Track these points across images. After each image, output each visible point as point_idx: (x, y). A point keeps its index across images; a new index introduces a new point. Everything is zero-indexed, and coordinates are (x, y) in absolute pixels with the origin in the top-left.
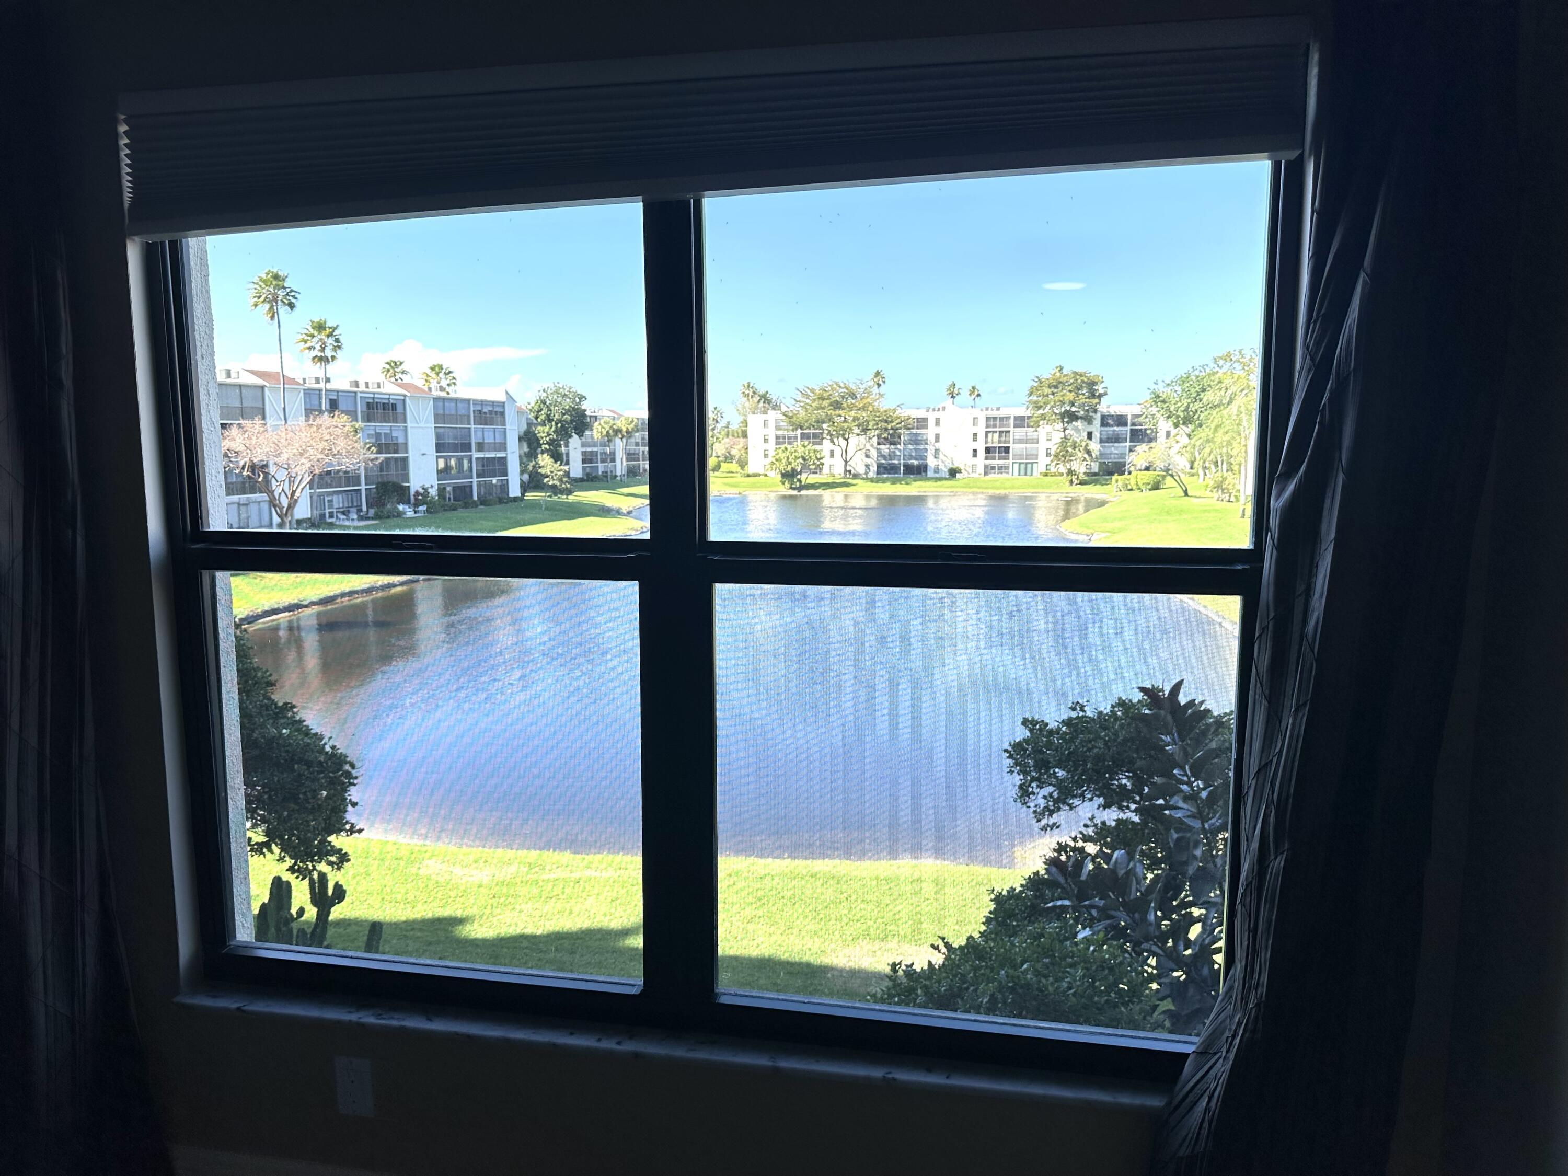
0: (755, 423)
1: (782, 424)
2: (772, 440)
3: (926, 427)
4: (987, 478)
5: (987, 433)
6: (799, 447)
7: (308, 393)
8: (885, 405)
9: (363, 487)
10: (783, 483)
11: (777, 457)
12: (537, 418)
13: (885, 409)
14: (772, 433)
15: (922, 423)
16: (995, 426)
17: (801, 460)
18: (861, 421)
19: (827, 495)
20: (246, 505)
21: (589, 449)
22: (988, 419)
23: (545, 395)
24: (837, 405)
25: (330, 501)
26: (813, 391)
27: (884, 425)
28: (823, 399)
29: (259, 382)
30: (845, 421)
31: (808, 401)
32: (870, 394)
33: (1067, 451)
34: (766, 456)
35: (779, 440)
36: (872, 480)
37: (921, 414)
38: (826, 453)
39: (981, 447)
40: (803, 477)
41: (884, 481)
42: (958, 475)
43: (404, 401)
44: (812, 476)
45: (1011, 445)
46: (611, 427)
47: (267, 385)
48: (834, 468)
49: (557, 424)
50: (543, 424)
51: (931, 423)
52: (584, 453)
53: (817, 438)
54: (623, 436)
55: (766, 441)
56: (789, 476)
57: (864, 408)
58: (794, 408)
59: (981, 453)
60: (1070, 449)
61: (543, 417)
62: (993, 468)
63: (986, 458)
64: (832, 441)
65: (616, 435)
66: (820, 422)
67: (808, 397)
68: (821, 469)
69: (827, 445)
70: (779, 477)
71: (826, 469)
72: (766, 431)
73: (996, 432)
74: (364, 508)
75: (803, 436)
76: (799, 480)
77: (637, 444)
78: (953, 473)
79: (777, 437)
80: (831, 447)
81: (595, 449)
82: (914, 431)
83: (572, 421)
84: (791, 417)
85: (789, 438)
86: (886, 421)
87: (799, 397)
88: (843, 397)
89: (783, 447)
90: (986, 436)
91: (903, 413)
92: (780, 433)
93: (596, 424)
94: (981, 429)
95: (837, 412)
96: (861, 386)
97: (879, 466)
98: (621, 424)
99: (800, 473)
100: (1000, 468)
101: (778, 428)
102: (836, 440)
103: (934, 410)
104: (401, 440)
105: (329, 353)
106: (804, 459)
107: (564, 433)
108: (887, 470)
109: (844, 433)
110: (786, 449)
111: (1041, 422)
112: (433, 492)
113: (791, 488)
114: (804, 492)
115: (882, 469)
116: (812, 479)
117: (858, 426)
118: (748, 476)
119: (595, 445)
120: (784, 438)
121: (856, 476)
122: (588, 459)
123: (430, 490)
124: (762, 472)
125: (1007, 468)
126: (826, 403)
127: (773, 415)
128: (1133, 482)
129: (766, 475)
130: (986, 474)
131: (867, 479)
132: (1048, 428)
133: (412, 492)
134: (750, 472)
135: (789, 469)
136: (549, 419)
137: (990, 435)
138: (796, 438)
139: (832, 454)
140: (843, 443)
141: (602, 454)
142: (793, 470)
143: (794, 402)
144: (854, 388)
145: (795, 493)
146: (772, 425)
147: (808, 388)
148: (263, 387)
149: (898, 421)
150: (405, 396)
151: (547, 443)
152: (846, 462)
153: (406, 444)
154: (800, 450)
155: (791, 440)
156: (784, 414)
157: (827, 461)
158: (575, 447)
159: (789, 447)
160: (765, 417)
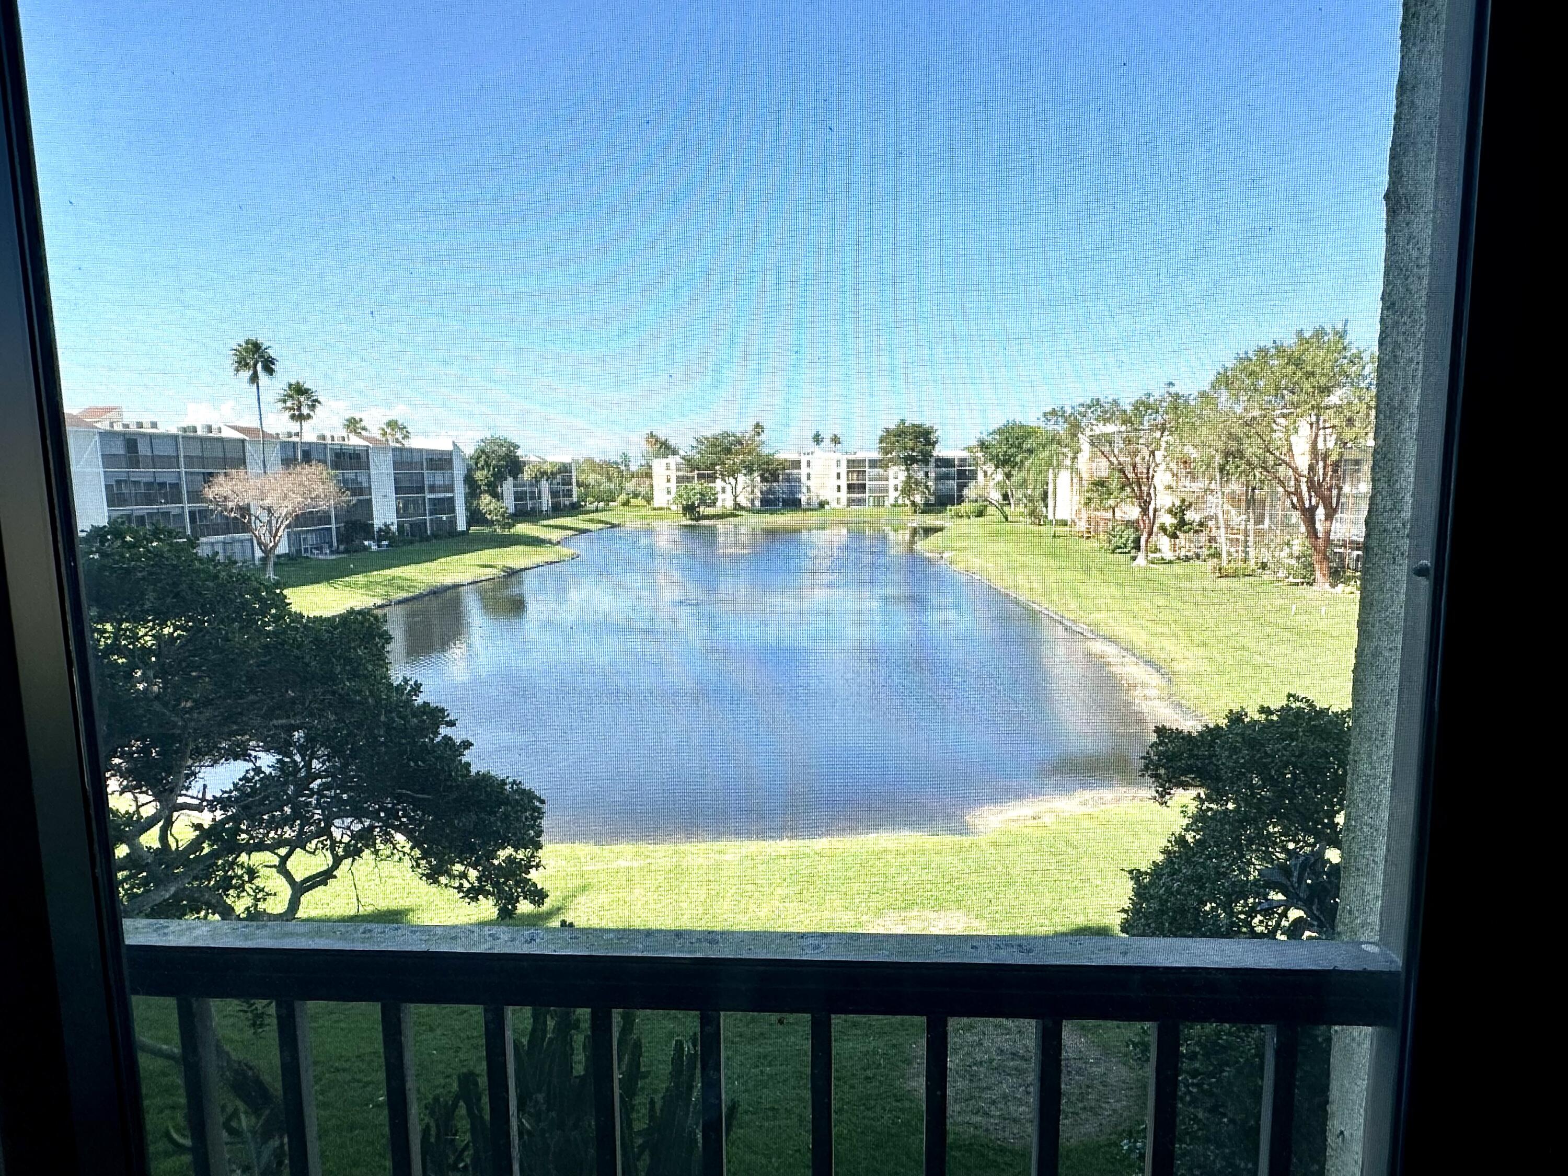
0: (659, 466)
1: (681, 466)
2: (674, 479)
3: (799, 468)
4: (849, 509)
5: (848, 472)
6: (697, 485)
7: (284, 445)
8: (766, 451)
9: (333, 526)
10: (684, 515)
11: (680, 493)
12: (476, 464)
13: (766, 454)
14: (673, 474)
15: (797, 464)
16: (854, 467)
17: (699, 496)
18: (748, 463)
19: (720, 525)
20: (231, 543)
21: (520, 489)
22: (848, 461)
23: (483, 444)
24: (728, 451)
25: (305, 539)
26: (706, 439)
27: (766, 466)
28: (716, 446)
29: (240, 436)
30: (734, 464)
31: (703, 447)
32: (753, 441)
33: (911, 487)
34: (669, 492)
35: (680, 480)
36: (758, 512)
37: (795, 457)
38: (719, 489)
39: (844, 483)
40: (702, 509)
41: (768, 513)
42: (827, 507)
43: (367, 451)
44: (708, 509)
45: (867, 482)
46: (538, 470)
47: (247, 438)
48: (725, 501)
49: (493, 468)
50: (483, 468)
51: (803, 464)
52: (516, 492)
53: (712, 478)
54: (549, 478)
55: (668, 481)
56: (689, 509)
57: (750, 453)
58: (691, 453)
59: (844, 488)
60: (913, 485)
61: (482, 463)
62: (853, 501)
63: (849, 493)
64: (724, 480)
65: (542, 476)
66: (713, 464)
67: (702, 443)
68: (715, 503)
69: (719, 484)
70: (681, 510)
71: (719, 504)
72: (668, 473)
73: (855, 472)
74: (335, 544)
75: (700, 476)
76: (698, 512)
77: (558, 484)
78: (822, 505)
79: (678, 477)
80: (723, 484)
81: (525, 489)
82: (790, 471)
83: (507, 466)
84: (689, 461)
85: (687, 478)
86: (768, 464)
87: (695, 444)
88: (732, 444)
89: (683, 485)
90: (848, 475)
91: (781, 456)
92: (681, 474)
93: (526, 468)
94: (843, 470)
95: (729, 456)
96: (746, 434)
97: (762, 500)
98: (547, 468)
99: (698, 506)
100: (859, 501)
101: (678, 470)
102: (727, 479)
103: (805, 454)
104: (365, 485)
105: (305, 411)
106: (702, 494)
107: (499, 477)
108: (769, 503)
109: (733, 473)
110: (687, 487)
111: (890, 465)
112: (394, 528)
113: (691, 519)
114: (701, 522)
115: (764, 502)
116: (709, 511)
117: (745, 468)
118: (655, 509)
119: (524, 486)
120: (683, 477)
121: (743, 508)
122: (519, 497)
123: (392, 527)
124: (665, 506)
125: (865, 501)
126: (718, 449)
127: (673, 460)
128: (963, 511)
129: (669, 509)
130: (848, 506)
131: (752, 511)
132: (896, 468)
133: (376, 528)
134: (656, 506)
135: (690, 503)
136: (487, 464)
137: (850, 474)
138: (693, 477)
139: (724, 490)
140: (732, 481)
141: (530, 493)
142: (693, 504)
143: (692, 448)
144: (741, 436)
145: (694, 523)
146: (673, 466)
147: (703, 436)
148: (243, 441)
149: (777, 463)
150: (368, 447)
151: (486, 485)
152: (736, 497)
153: (370, 488)
154: (698, 487)
155: (689, 479)
156: (683, 458)
157: (720, 496)
158: (508, 488)
159: (688, 485)
160: (665, 461)
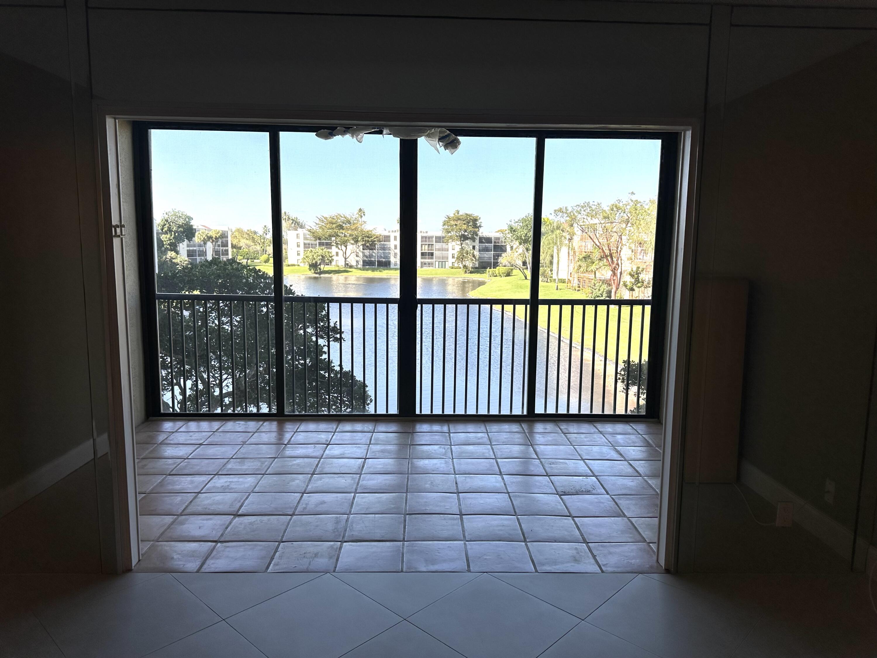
0: (291, 235)
1: (308, 236)
2: (302, 245)
3: (389, 241)
4: (422, 269)
6: (320, 250)
8: (367, 228)
10: (310, 270)
11: (307, 255)
12: (162, 229)
13: (367, 230)
14: (302, 241)
15: (387, 238)
16: (426, 241)
17: (321, 257)
18: (354, 236)
21: (191, 249)
22: (422, 237)
23: (167, 216)
24: (341, 227)
26: (326, 218)
27: (367, 239)
28: (333, 224)
30: (345, 236)
31: (323, 224)
32: (358, 221)
33: (464, 256)
34: (298, 254)
35: (306, 246)
36: (360, 269)
37: (386, 233)
38: (334, 253)
39: (418, 252)
40: (322, 267)
41: (367, 270)
44: (326, 266)
45: (434, 252)
46: (206, 235)
48: (339, 262)
49: (175, 234)
50: (166, 233)
51: (392, 238)
52: (188, 251)
53: (329, 245)
54: (213, 241)
55: (298, 246)
56: (314, 266)
57: (356, 229)
58: (315, 228)
59: (419, 255)
60: (465, 255)
61: (166, 229)
62: (425, 264)
63: (422, 258)
64: (337, 247)
65: (209, 240)
66: (330, 236)
67: (323, 221)
68: (331, 262)
69: (334, 250)
70: (308, 267)
71: (334, 263)
72: (298, 241)
73: (426, 244)
75: (321, 244)
76: (320, 269)
77: (219, 246)
79: (305, 244)
80: (337, 250)
81: (195, 248)
82: (382, 243)
83: (184, 232)
84: (313, 233)
85: (312, 244)
86: (368, 237)
87: (318, 222)
88: (343, 223)
89: (310, 249)
90: (422, 247)
91: (377, 232)
92: (306, 242)
93: (197, 234)
94: (419, 243)
95: (341, 231)
96: (353, 216)
97: (364, 261)
98: (211, 234)
99: (320, 264)
100: (429, 264)
101: (305, 238)
102: (339, 246)
103: (393, 231)
106: (322, 256)
107: (178, 239)
108: (368, 264)
109: (345, 243)
110: (312, 251)
111: (450, 240)
113: (315, 273)
114: (322, 275)
115: (365, 263)
116: (327, 268)
117: (353, 239)
118: (289, 266)
119: (195, 246)
120: (309, 244)
121: (351, 267)
122: (190, 254)
124: (296, 264)
125: (432, 264)
126: (334, 226)
127: (300, 231)
128: (497, 272)
129: (299, 265)
130: (422, 267)
131: (357, 268)
132: (454, 243)
134: (290, 263)
135: (314, 262)
136: (170, 230)
137: (423, 246)
138: (316, 245)
139: (337, 254)
140: (343, 248)
141: (198, 251)
142: (316, 262)
143: (315, 225)
144: (349, 218)
145: (317, 275)
146: (302, 237)
147: (323, 217)
149: (375, 236)
151: (169, 244)
152: (346, 259)
155: (313, 246)
156: (310, 231)
157: (335, 258)
158: (184, 247)
159: (313, 249)
160: (296, 232)
